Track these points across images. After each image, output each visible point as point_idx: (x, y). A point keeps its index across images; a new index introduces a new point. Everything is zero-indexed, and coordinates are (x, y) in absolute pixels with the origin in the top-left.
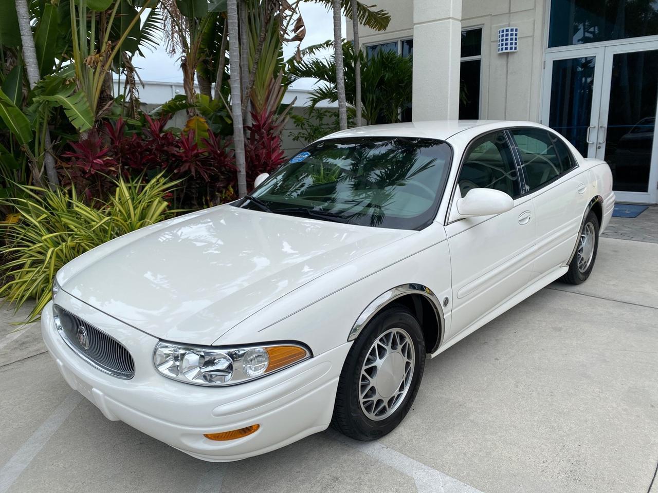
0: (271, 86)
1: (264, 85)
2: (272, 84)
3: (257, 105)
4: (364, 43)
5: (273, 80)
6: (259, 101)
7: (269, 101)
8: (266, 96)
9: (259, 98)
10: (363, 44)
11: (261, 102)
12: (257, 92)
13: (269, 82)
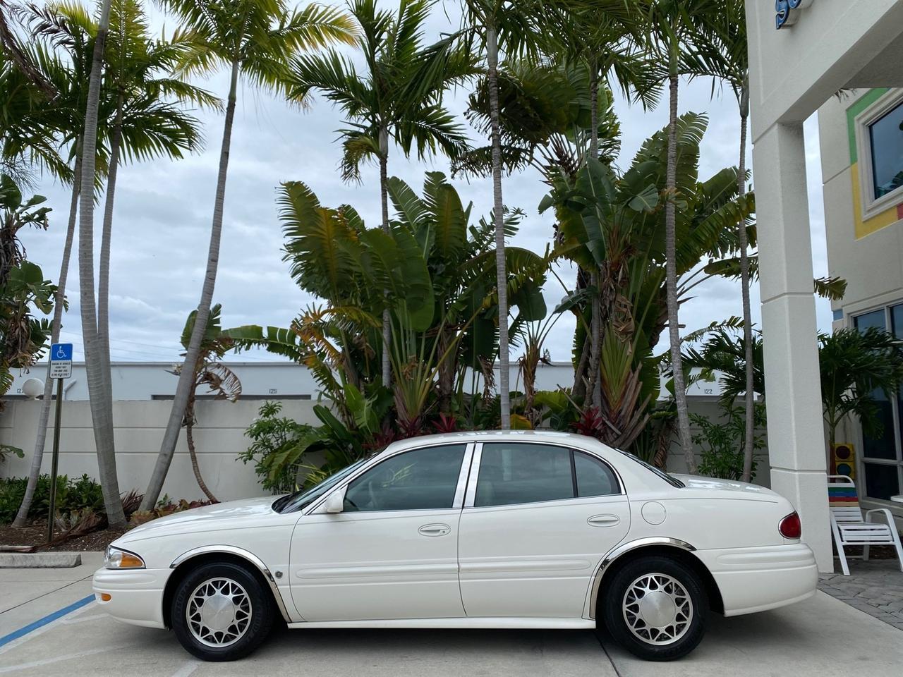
0: (629, 381)
1: (620, 380)
2: (629, 379)
3: (611, 401)
4: (848, 312)
5: (632, 374)
6: (613, 398)
7: (626, 397)
8: (622, 392)
9: (614, 394)
10: (849, 314)
11: (616, 399)
12: (612, 387)
13: (627, 375)
